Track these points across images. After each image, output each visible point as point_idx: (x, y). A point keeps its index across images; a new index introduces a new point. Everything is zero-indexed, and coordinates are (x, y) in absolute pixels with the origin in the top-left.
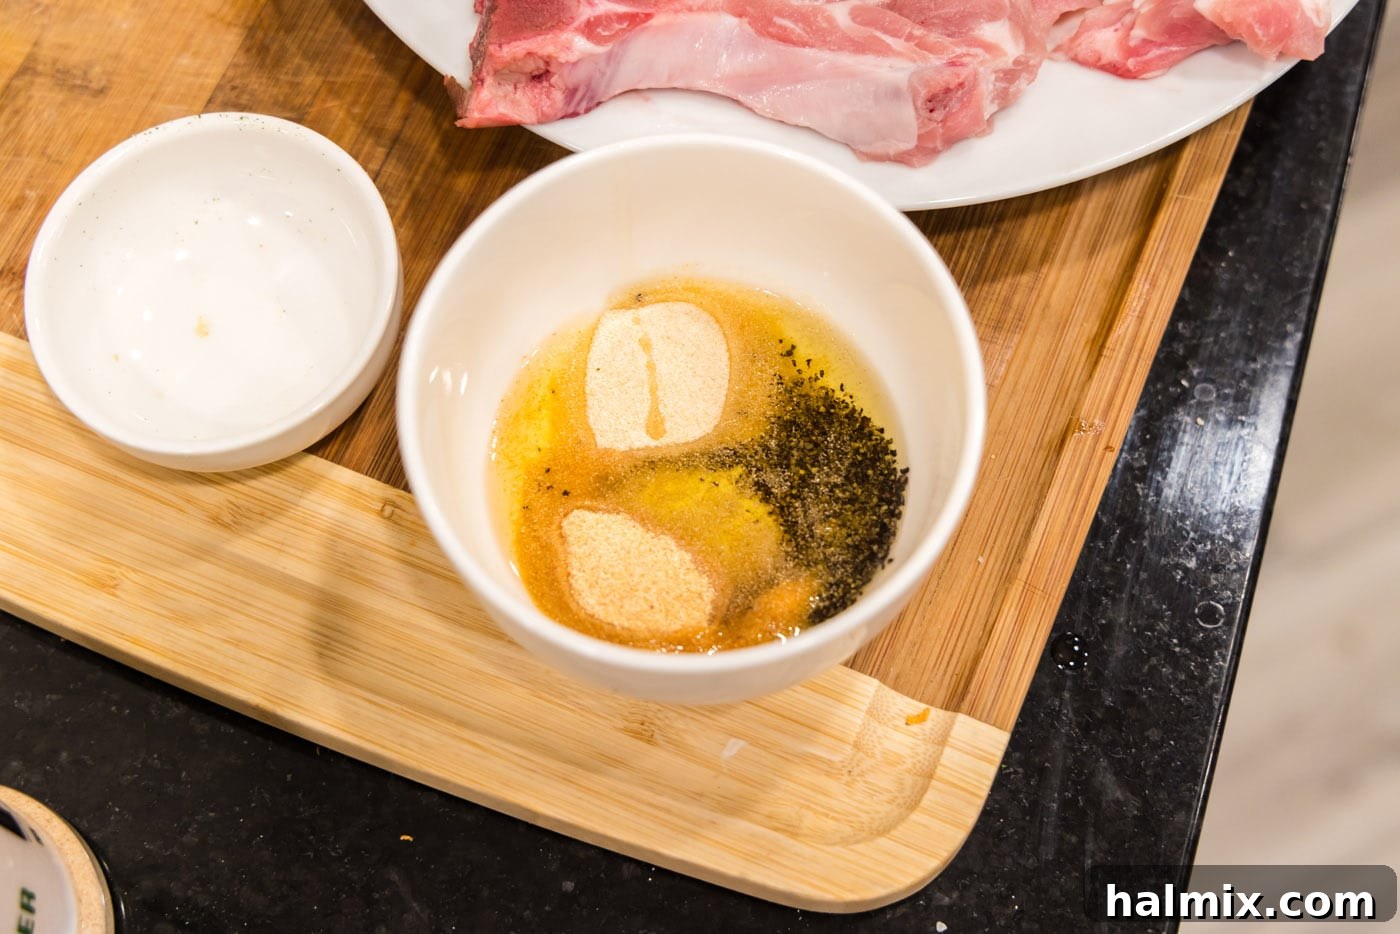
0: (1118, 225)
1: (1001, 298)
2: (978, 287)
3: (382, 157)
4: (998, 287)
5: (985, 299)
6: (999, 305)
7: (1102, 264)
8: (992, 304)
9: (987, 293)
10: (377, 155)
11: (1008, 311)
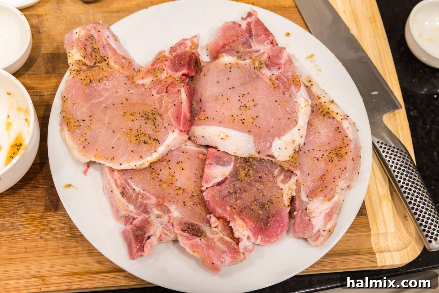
0: (109, 265)
1: (72, 245)
2: (72, 239)
3: (49, 94)
4: (75, 243)
5: (70, 241)
6: (69, 245)
7: (96, 266)
8: (69, 244)
9: (72, 241)
10: (49, 93)
11: (69, 248)
